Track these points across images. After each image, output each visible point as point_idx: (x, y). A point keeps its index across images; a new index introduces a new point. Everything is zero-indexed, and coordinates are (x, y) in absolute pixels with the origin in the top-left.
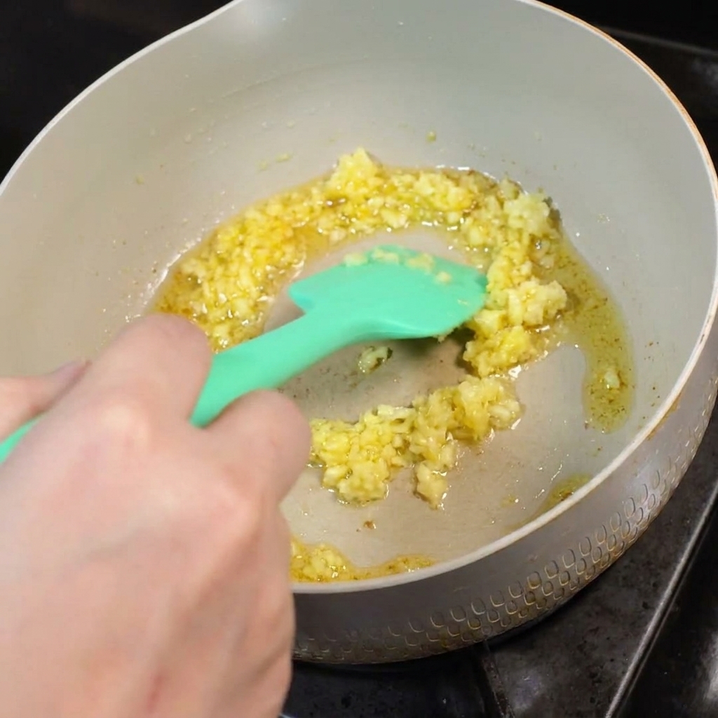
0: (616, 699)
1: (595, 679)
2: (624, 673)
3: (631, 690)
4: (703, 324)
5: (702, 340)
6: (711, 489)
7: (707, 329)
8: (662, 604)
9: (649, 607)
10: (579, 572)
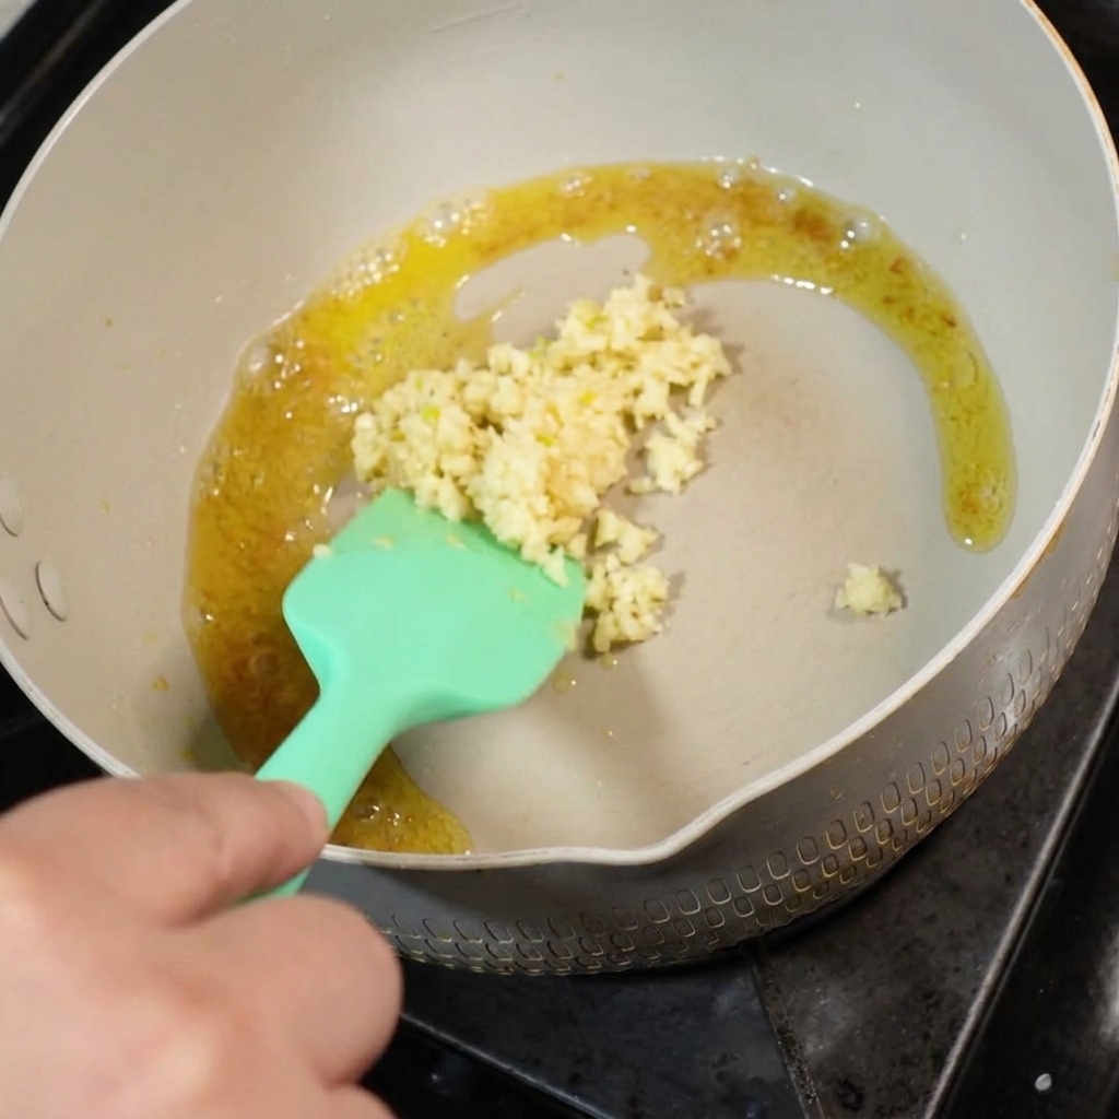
0: (963, 1037)
1: (931, 1001)
2: (975, 992)
3: (985, 1023)
4: (1097, 405)
5: (1094, 435)
6: (1109, 684)
7: (1103, 414)
8: (1035, 875)
9: (1014, 880)
10: (907, 821)
